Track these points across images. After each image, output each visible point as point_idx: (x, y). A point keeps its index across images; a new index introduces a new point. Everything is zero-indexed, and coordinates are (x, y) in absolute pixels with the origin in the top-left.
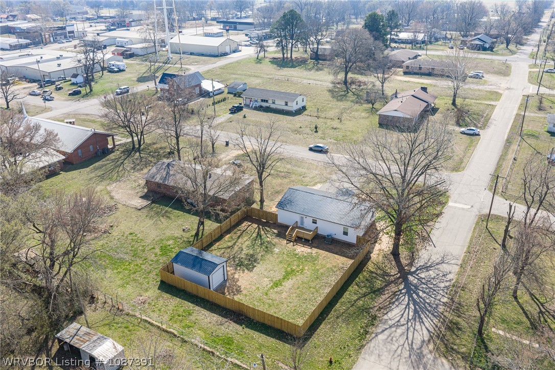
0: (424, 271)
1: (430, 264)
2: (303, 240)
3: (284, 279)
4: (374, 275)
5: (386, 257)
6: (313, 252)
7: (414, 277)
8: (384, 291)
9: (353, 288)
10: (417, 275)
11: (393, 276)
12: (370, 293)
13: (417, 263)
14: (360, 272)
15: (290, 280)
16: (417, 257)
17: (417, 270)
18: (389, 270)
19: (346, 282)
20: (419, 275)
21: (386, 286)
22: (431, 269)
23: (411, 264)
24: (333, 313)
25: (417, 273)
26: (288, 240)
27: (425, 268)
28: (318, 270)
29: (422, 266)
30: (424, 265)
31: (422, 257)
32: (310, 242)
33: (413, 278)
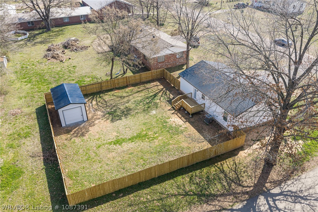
0: (290, 200)
1: (306, 194)
2: (186, 112)
3: (130, 139)
4: (222, 176)
5: (256, 161)
6: (183, 126)
7: (268, 201)
8: (213, 200)
9: (183, 180)
10: (274, 201)
11: (243, 187)
12: (195, 194)
13: (288, 186)
14: (209, 166)
15: (133, 143)
16: (296, 177)
17: (281, 194)
18: (245, 178)
19: (182, 169)
20: (277, 202)
21: (222, 195)
22: (303, 201)
23: (278, 183)
24: (131, 197)
25: (277, 198)
26: (173, 107)
27: (296, 196)
28: (169, 144)
29: (292, 192)
30: (296, 192)
31: (303, 181)
32: (190, 116)
33: (265, 202)
